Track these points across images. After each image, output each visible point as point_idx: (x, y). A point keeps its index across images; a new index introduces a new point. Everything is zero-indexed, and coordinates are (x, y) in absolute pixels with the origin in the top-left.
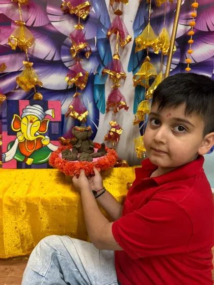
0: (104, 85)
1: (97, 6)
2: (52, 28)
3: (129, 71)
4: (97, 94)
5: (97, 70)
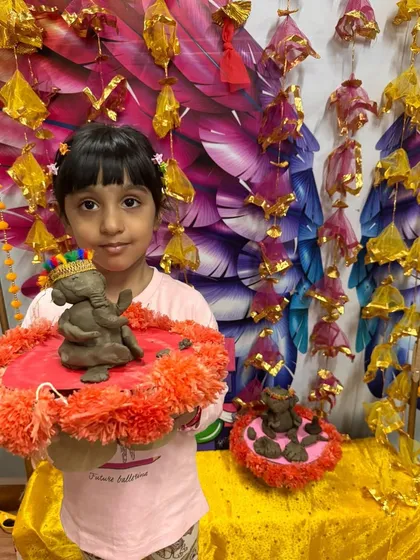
0: (307, 310)
1: (301, 190)
2: (224, 229)
3: (350, 287)
4: (295, 324)
5: (297, 288)
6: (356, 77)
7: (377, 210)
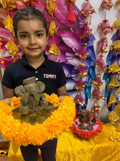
0: (91, 87)
1: (90, 52)
2: (68, 63)
3: (103, 79)
4: (87, 90)
5: (88, 80)
6: (107, 19)
7: (111, 57)
